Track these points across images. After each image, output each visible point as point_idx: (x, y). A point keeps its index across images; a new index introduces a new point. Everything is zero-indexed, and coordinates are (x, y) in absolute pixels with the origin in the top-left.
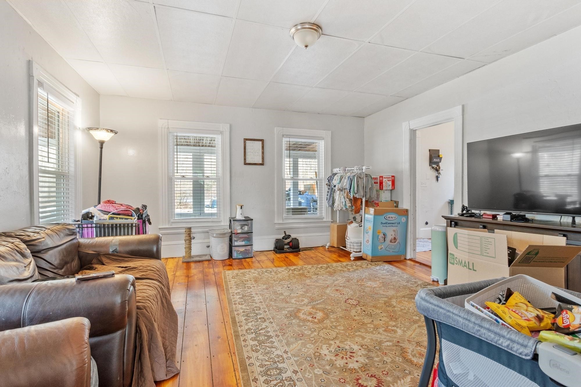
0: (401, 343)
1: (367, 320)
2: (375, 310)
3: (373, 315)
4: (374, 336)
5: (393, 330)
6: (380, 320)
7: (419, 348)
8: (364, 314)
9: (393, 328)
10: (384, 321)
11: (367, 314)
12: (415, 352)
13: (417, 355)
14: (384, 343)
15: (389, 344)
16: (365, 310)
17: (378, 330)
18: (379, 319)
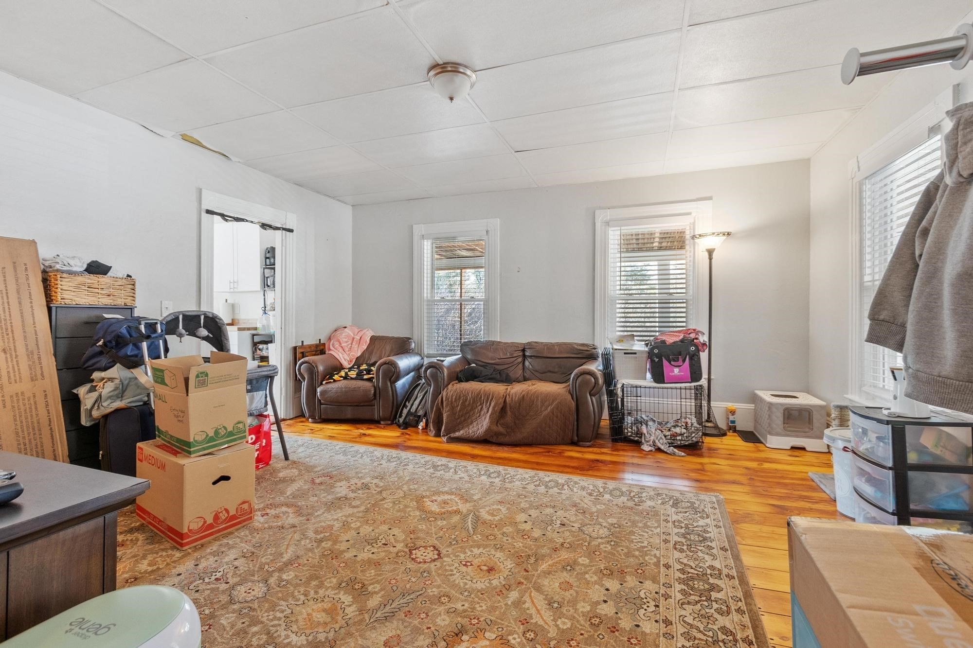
0: (303, 520)
1: (366, 530)
2: (371, 556)
3: (366, 544)
4: (341, 514)
5: (321, 532)
6: (349, 541)
7: (279, 524)
8: (380, 538)
9: (322, 535)
10: (341, 542)
11: (376, 540)
12: (285, 517)
13: (281, 515)
14: (325, 510)
15: (319, 513)
16: (386, 548)
17: (342, 524)
18: (351, 542)
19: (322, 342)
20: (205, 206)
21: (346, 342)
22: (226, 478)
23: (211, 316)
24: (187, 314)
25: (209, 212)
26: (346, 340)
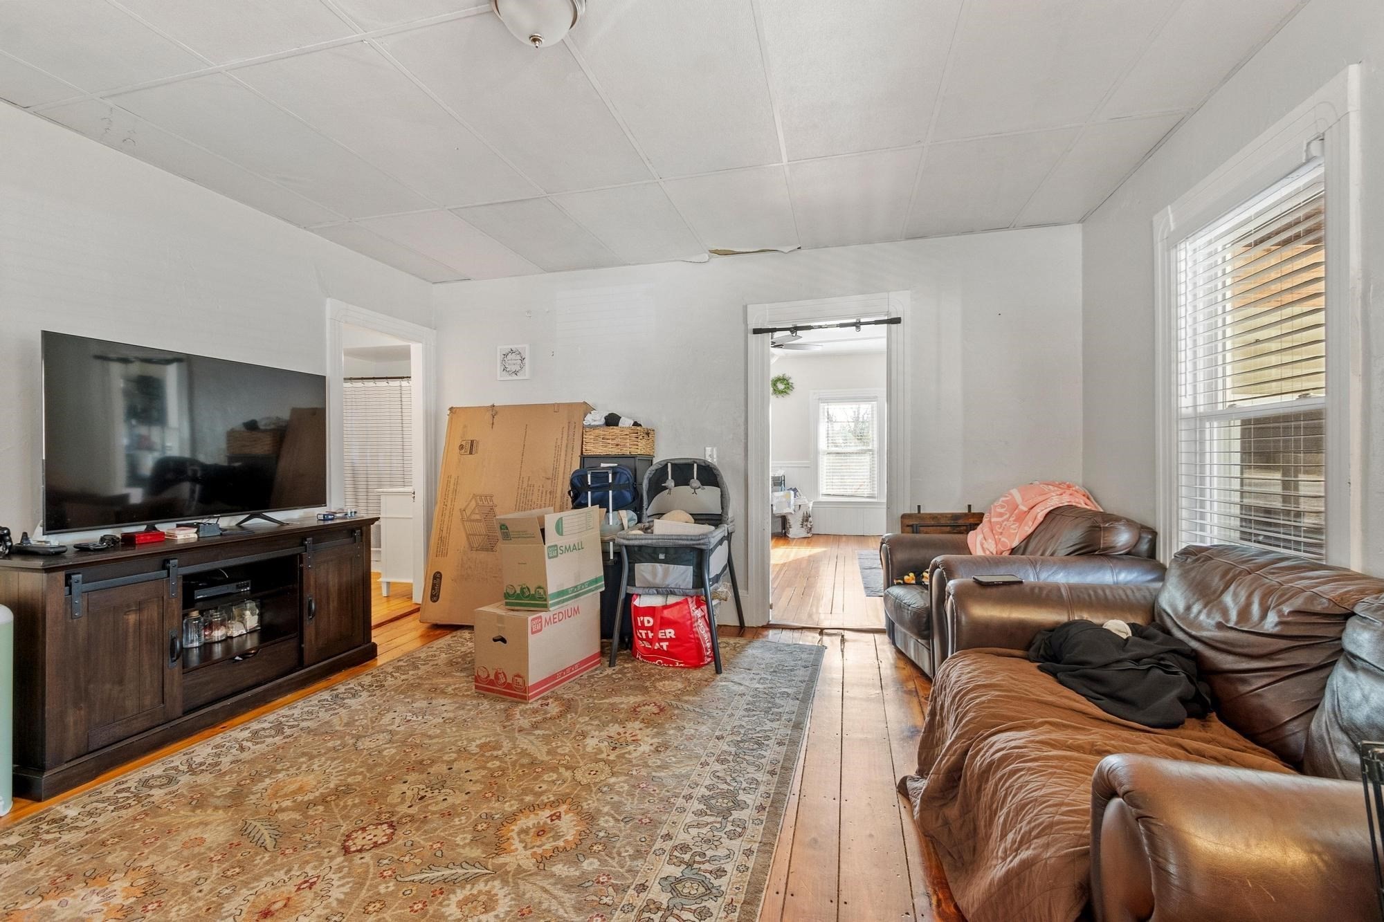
19: (973, 511)
20: (752, 326)
21: (1001, 515)
22: (503, 640)
23: (703, 464)
24: (676, 462)
25: (756, 331)
26: (1002, 510)
